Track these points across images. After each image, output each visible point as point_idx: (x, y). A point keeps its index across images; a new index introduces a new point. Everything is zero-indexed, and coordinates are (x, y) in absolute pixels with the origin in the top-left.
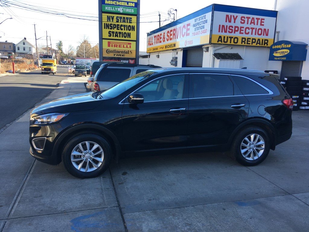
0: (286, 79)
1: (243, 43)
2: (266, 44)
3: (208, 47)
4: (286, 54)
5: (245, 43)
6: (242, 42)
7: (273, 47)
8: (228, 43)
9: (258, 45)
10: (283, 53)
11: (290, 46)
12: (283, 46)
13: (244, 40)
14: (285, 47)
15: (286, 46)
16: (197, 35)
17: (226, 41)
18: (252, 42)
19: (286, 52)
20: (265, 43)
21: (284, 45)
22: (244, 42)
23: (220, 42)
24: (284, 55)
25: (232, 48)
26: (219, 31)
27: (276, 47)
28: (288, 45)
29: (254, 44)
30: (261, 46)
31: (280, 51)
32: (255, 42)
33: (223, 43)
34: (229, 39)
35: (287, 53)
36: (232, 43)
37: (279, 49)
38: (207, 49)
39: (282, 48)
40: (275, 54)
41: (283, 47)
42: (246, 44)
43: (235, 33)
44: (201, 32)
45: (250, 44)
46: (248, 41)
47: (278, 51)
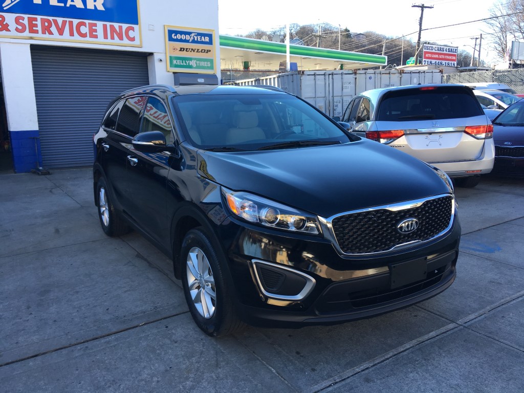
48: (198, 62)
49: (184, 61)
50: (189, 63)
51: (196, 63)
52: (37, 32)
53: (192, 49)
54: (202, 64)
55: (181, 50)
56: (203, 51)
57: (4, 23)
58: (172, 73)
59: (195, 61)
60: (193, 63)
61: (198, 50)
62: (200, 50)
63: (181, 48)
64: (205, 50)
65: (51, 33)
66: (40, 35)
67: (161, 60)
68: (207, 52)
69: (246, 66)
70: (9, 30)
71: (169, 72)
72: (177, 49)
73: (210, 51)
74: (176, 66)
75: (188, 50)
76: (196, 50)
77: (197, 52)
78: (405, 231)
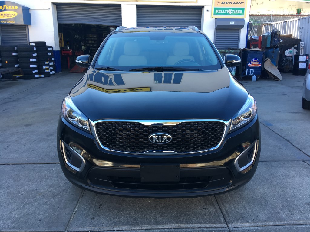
0: (34, 55)
4: (13, 16)
11: (16, 8)
12: (5, 7)
15: (11, 7)
19: (12, 15)
21: (7, 6)
24: (10, 17)
31: (3, 13)
35: (14, 16)
37: (1, 11)
39: (6, 10)
47: (1, 13)
48: (233, 11)
49: (223, 10)
50: (227, 12)
51: (232, 11)
53: (230, 2)
54: (237, 12)
55: (222, 3)
56: (238, 3)
58: (214, 19)
59: (231, 10)
60: (229, 11)
61: (234, 2)
62: (236, 3)
63: (223, 2)
64: (239, 2)
67: (208, 11)
68: (241, 4)
69: (299, 12)
71: (212, 18)
72: (220, 3)
73: (243, 2)
74: (218, 14)
75: (227, 3)
76: (233, 3)
77: (234, 3)
78: (155, 142)
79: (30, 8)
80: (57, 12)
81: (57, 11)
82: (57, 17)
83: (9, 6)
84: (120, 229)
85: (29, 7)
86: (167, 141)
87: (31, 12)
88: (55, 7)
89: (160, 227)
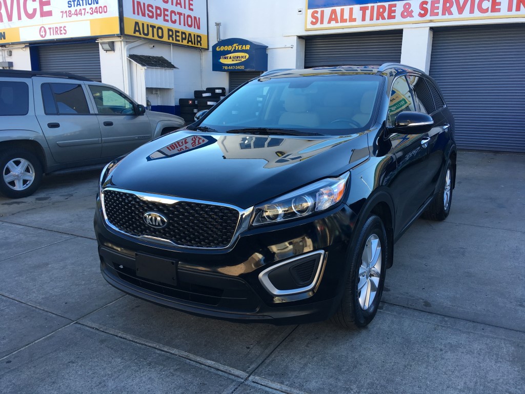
1: (171, 38)
2: (199, 44)
3: (113, 42)
4: (243, 60)
5: (173, 40)
6: (169, 36)
7: (218, 49)
8: (150, 36)
9: (190, 44)
10: (237, 58)
11: (248, 47)
12: (235, 47)
13: (171, 33)
14: (240, 49)
15: (242, 47)
16: (79, 16)
17: (146, 32)
18: (183, 39)
19: (242, 57)
20: (198, 42)
21: (238, 45)
22: (172, 36)
23: (137, 34)
24: (240, 61)
25: (154, 46)
26: (134, 13)
27: (222, 48)
28: (244, 46)
29: (185, 42)
30: (193, 45)
31: (232, 55)
32: (185, 39)
33: (142, 36)
34: (150, 29)
35: (245, 59)
36: (156, 38)
37: (229, 52)
38: (112, 46)
39: (235, 51)
40: (222, 61)
41: (237, 49)
42: (174, 42)
43: (157, 19)
44: (90, 11)
45: (179, 41)
46: (177, 36)
47: (229, 55)
52: (437, 14)
57: (410, 10)
65: (451, 13)
66: (440, 17)
70: (413, 17)
78: (149, 223)
79: (268, 47)
80: (305, 50)
81: (306, 48)
82: (305, 57)
83: (239, 45)
84: (124, 336)
85: (267, 45)
86: (161, 224)
87: (269, 52)
88: (303, 42)
89: (166, 350)
